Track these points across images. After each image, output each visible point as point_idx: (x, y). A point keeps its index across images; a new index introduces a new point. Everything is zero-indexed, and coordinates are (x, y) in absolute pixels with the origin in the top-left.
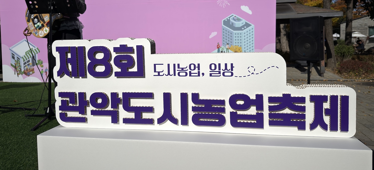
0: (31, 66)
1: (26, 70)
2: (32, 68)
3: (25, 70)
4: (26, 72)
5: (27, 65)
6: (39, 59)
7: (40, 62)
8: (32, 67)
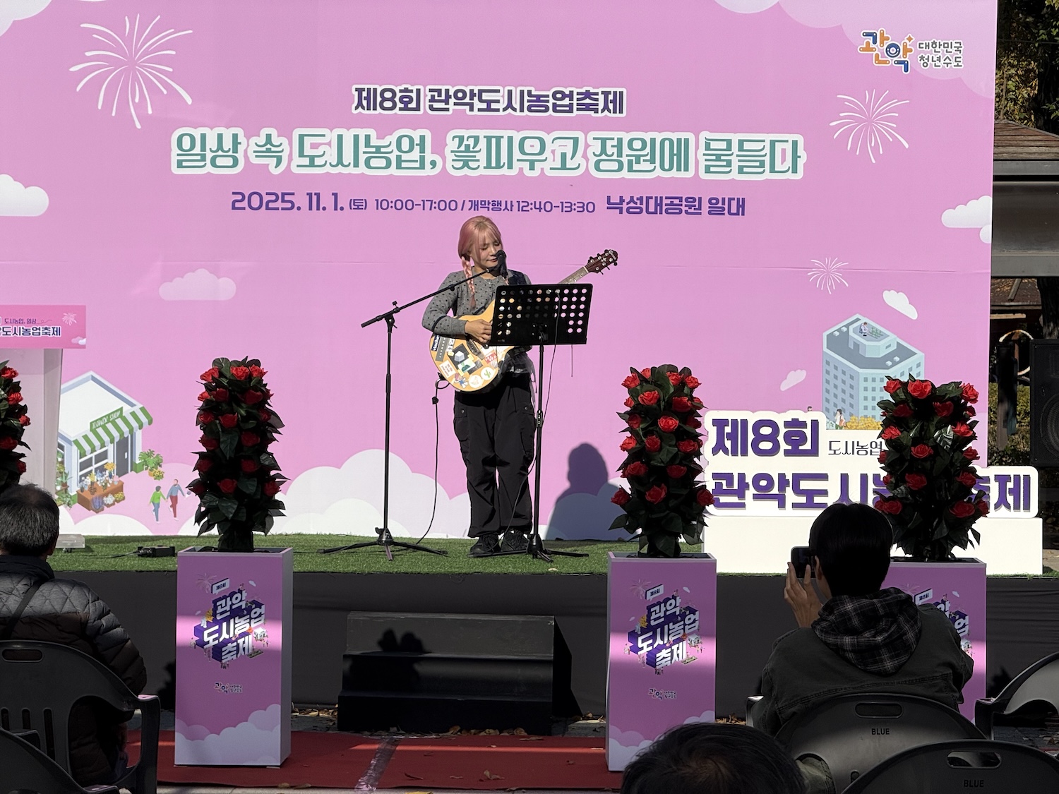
0: (110, 476)
2: (116, 483)
6: (147, 451)
7: (152, 461)
8: (116, 478)
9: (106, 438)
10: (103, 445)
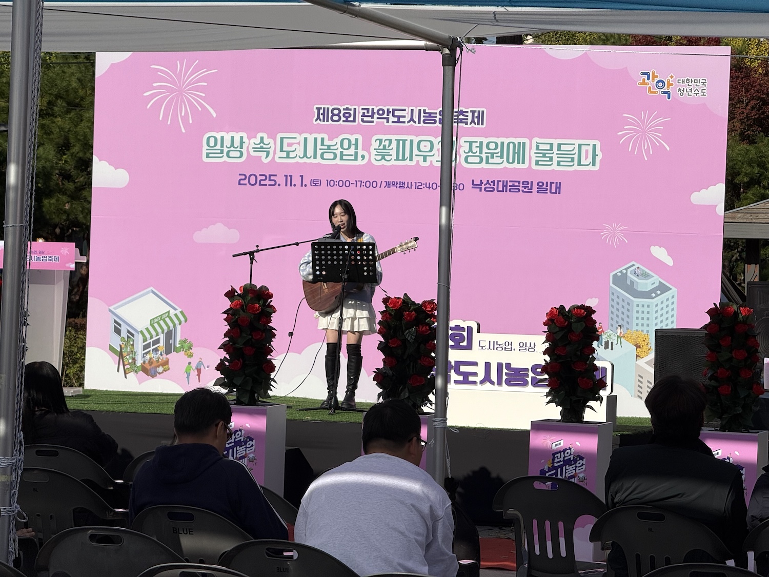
0: (161, 354)
1: (147, 362)
2: (165, 359)
3: (144, 362)
4: (148, 367)
5: (153, 350)
6: (183, 339)
7: (186, 346)
8: (164, 356)
9: (159, 330)
10: (157, 335)
